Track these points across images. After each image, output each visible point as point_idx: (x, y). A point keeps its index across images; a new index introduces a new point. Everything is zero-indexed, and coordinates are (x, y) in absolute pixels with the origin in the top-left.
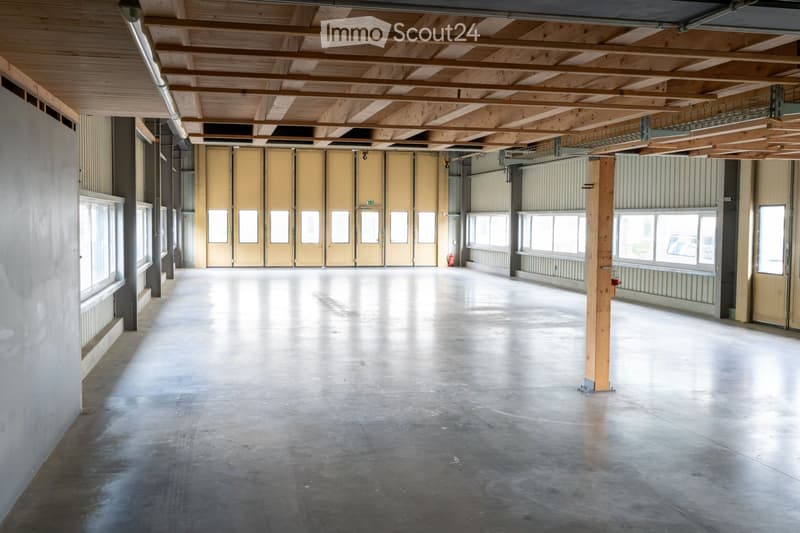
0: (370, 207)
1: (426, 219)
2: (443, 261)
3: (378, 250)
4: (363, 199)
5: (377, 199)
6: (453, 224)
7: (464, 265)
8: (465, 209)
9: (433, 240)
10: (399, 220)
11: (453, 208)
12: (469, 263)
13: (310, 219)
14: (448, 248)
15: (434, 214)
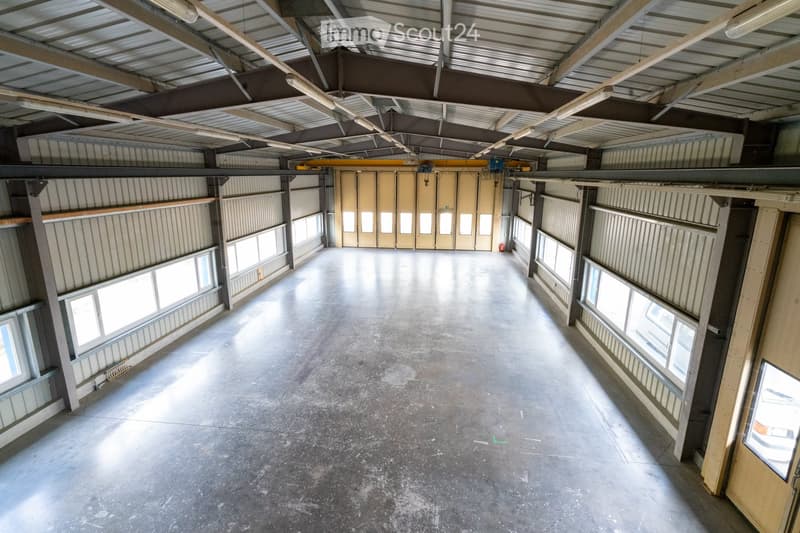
0: (447, 209)
1: (485, 220)
2: (496, 248)
3: (451, 239)
4: (441, 205)
5: (451, 205)
6: (505, 223)
7: (510, 252)
8: (514, 213)
9: (489, 233)
10: (466, 219)
11: (506, 211)
12: (514, 252)
13: (406, 219)
14: (500, 238)
15: (490, 216)
